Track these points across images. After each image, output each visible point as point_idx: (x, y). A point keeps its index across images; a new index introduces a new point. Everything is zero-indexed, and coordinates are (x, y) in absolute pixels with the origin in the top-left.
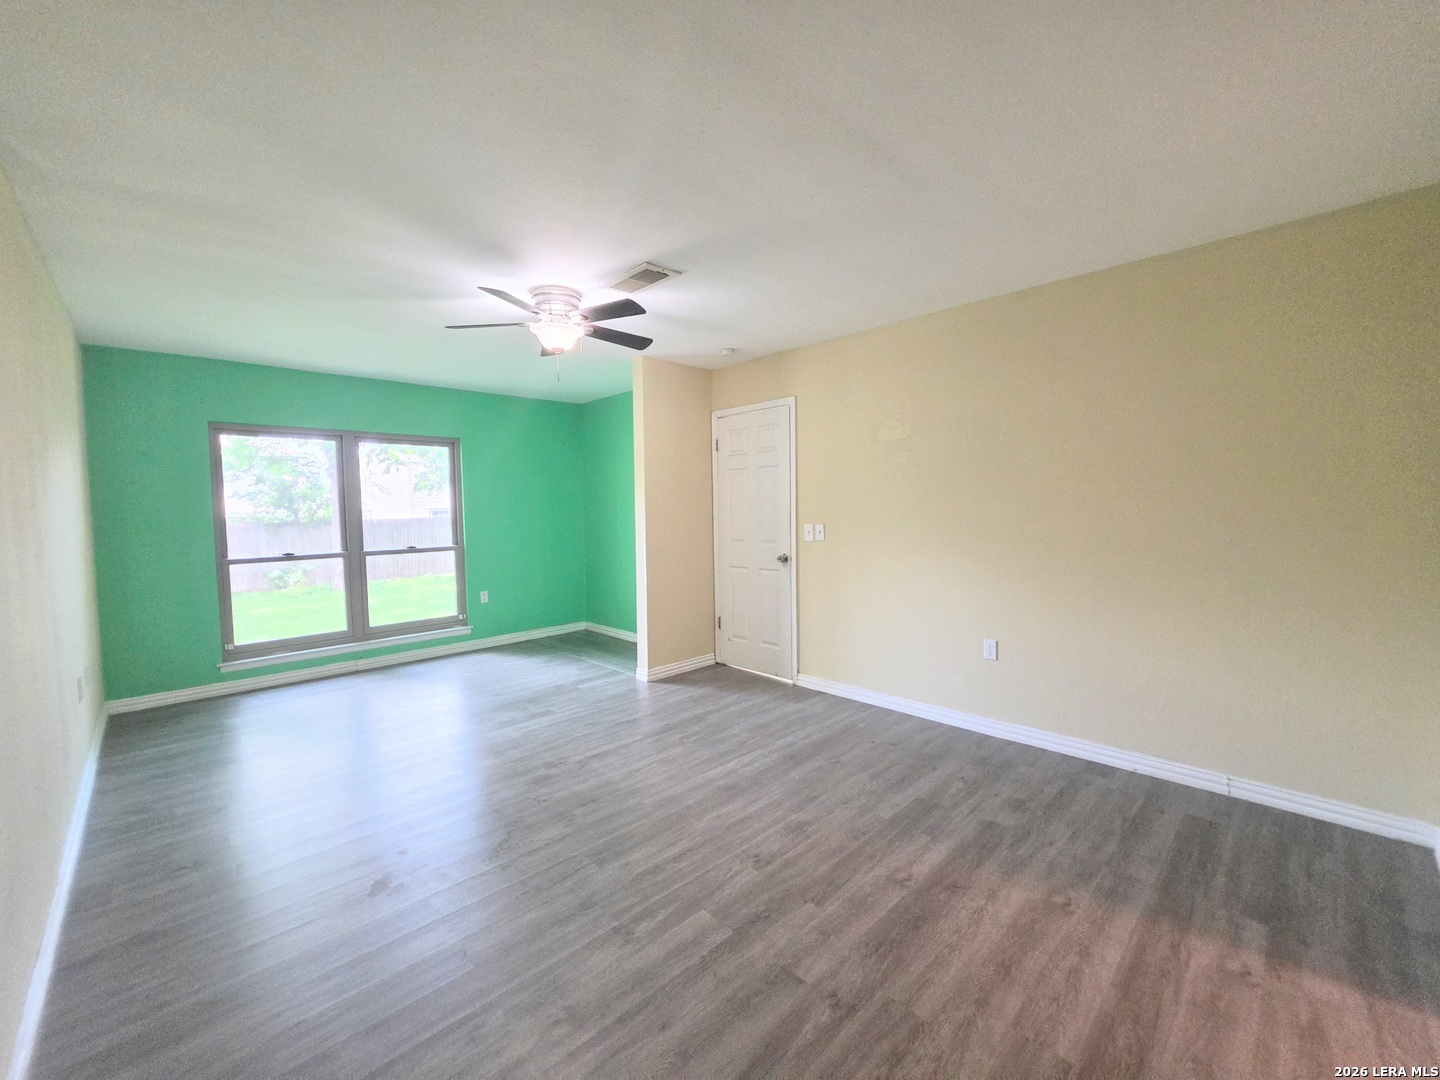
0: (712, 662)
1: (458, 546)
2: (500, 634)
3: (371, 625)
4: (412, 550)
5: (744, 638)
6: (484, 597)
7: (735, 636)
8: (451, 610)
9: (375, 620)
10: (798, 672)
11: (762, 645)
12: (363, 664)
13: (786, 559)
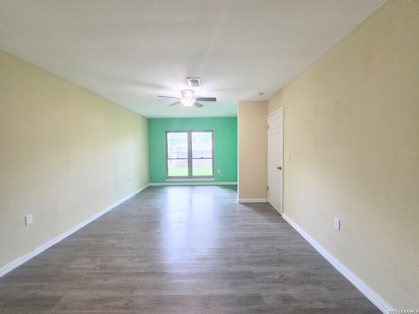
0: (266, 201)
1: (213, 159)
2: (221, 182)
3: (193, 175)
4: (202, 158)
5: (273, 195)
6: (219, 171)
7: (272, 194)
8: (211, 174)
9: (194, 174)
10: (283, 212)
11: (276, 199)
12: (191, 184)
13: (281, 168)
